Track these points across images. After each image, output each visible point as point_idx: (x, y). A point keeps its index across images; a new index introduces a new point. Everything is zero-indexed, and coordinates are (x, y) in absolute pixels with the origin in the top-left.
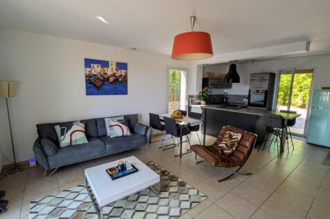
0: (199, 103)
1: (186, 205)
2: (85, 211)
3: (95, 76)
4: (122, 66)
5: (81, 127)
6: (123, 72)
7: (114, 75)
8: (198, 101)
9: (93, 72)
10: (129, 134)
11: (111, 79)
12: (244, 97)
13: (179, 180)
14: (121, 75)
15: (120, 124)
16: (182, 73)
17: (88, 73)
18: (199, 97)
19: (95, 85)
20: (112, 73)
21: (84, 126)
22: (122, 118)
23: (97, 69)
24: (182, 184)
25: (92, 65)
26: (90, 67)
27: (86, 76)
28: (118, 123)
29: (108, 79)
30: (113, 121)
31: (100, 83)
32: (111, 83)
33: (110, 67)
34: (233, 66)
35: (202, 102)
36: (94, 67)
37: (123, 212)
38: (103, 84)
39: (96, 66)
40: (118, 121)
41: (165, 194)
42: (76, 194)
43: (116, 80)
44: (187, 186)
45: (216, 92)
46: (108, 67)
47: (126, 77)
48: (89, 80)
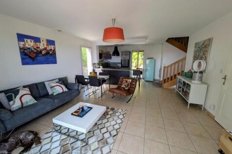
0: (99, 68)
1: (121, 117)
2: (68, 144)
3: (29, 49)
4: (51, 42)
5: (27, 91)
6: (52, 47)
7: (45, 49)
8: (98, 66)
9: (27, 46)
10: (67, 90)
11: (44, 52)
12: (118, 63)
13: (110, 108)
14: (51, 50)
15: (59, 84)
16: (87, 50)
17: (22, 46)
18: (99, 64)
19: (30, 57)
20: (44, 47)
21: (29, 90)
22: (57, 80)
23: (30, 44)
24: (113, 109)
25: (25, 40)
26: (24, 41)
27: (20, 49)
28: (57, 84)
29: (41, 52)
30: (53, 83)
31: (35, 55)
32: (43, 55)
33: (42, 42)
34: (116, 47)
35: (101, 67)
36: (27, 42)
37: (93, 133)
38: (36, 56)
39: (29, 40)
40: (57, 82)
41: (108, 116)
42: (50, 138)
43: (48, 53)
44: (116, 109)
45: (106, 61)
46: (40, 42)
47: (54, 50)
48: (24, 52)
